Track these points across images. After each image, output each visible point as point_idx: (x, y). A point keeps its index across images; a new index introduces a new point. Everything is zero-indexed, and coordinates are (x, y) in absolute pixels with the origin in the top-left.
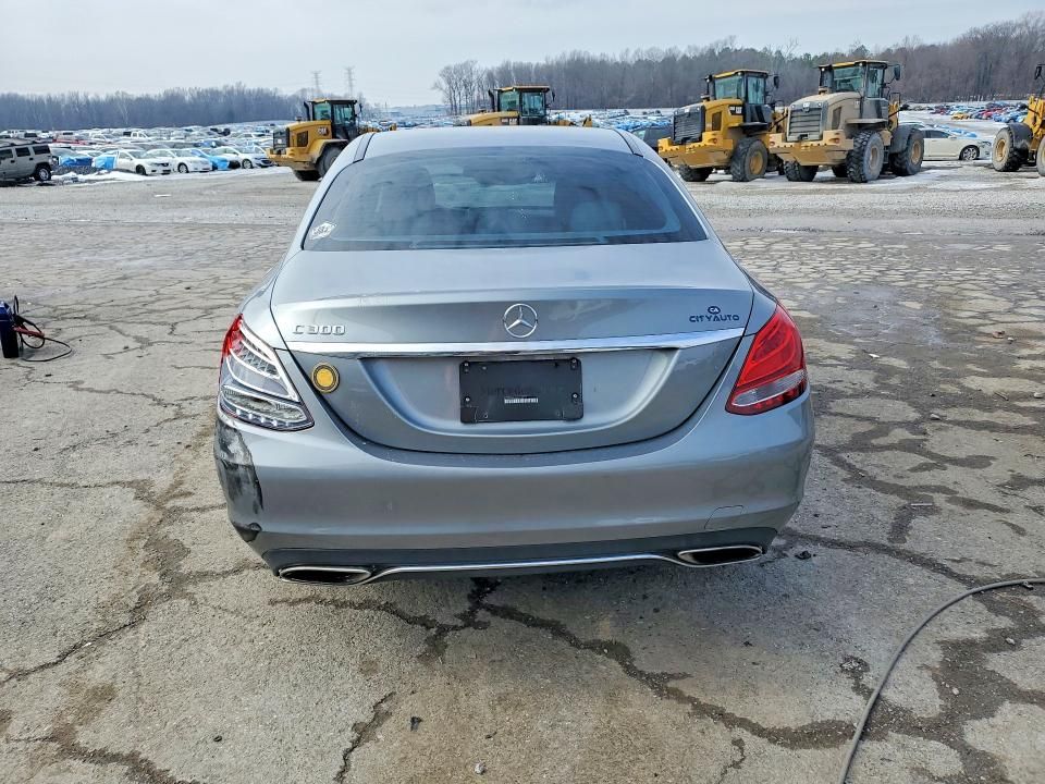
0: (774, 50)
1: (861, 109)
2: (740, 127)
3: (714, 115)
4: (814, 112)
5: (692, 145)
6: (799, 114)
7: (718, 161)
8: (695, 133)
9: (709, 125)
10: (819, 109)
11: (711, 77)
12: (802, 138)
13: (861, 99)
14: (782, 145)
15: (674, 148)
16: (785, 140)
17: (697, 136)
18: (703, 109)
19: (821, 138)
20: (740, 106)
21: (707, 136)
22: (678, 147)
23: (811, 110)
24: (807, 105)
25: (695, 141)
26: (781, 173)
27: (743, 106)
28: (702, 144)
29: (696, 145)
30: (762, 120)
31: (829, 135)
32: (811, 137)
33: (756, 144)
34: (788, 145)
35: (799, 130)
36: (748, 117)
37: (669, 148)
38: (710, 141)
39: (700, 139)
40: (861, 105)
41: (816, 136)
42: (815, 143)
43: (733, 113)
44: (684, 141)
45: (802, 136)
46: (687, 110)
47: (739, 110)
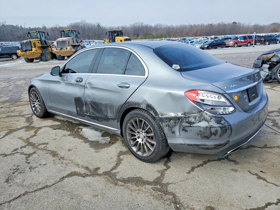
0: (20, 26)
1: (73, 41)
2: (42, 46)
3: (34, 43)
4: (63, 42)
5: (29, 52)
6: (59, 43)
7: (38, 56)
8: (29, 48)
9: (33, 46)
10: (64, 41)
11: (29, 33)
12: (61, 49)
13: (73, 39)
14: (56, 51)
15: (23, 53)
16: (57, 49)
17: (30, 49)
18: (30, 41)
19: (67, 49)
20: (39, 41)
21: (34, 49)
22: (24, 52)
23: (62, 42)
24: (61, 40)
25: (30, 51)
26: (56, 59)
27: (40, 41)
28: (32, 51)
29: (31, 52)
30: (46, 44)
31: (69, 48)
32: (64, 48)
33: (47, 51)
34: (58, 51)
35: (60, 47)
36: (43, 44)
37: (21, 53)
38: (35, 50)
39: (32, 50)
40: (73, 40)
41: (65, 48)
42: (66, 50)
43: (38, 42)
44: (26, 51)
45: (61, 48)
46: (25, 41)
47: (40, 42)
